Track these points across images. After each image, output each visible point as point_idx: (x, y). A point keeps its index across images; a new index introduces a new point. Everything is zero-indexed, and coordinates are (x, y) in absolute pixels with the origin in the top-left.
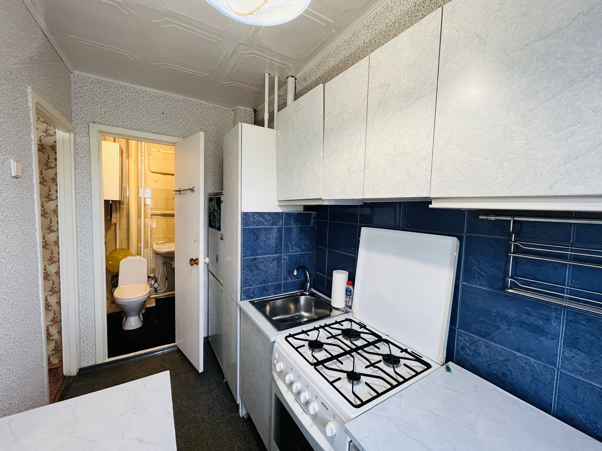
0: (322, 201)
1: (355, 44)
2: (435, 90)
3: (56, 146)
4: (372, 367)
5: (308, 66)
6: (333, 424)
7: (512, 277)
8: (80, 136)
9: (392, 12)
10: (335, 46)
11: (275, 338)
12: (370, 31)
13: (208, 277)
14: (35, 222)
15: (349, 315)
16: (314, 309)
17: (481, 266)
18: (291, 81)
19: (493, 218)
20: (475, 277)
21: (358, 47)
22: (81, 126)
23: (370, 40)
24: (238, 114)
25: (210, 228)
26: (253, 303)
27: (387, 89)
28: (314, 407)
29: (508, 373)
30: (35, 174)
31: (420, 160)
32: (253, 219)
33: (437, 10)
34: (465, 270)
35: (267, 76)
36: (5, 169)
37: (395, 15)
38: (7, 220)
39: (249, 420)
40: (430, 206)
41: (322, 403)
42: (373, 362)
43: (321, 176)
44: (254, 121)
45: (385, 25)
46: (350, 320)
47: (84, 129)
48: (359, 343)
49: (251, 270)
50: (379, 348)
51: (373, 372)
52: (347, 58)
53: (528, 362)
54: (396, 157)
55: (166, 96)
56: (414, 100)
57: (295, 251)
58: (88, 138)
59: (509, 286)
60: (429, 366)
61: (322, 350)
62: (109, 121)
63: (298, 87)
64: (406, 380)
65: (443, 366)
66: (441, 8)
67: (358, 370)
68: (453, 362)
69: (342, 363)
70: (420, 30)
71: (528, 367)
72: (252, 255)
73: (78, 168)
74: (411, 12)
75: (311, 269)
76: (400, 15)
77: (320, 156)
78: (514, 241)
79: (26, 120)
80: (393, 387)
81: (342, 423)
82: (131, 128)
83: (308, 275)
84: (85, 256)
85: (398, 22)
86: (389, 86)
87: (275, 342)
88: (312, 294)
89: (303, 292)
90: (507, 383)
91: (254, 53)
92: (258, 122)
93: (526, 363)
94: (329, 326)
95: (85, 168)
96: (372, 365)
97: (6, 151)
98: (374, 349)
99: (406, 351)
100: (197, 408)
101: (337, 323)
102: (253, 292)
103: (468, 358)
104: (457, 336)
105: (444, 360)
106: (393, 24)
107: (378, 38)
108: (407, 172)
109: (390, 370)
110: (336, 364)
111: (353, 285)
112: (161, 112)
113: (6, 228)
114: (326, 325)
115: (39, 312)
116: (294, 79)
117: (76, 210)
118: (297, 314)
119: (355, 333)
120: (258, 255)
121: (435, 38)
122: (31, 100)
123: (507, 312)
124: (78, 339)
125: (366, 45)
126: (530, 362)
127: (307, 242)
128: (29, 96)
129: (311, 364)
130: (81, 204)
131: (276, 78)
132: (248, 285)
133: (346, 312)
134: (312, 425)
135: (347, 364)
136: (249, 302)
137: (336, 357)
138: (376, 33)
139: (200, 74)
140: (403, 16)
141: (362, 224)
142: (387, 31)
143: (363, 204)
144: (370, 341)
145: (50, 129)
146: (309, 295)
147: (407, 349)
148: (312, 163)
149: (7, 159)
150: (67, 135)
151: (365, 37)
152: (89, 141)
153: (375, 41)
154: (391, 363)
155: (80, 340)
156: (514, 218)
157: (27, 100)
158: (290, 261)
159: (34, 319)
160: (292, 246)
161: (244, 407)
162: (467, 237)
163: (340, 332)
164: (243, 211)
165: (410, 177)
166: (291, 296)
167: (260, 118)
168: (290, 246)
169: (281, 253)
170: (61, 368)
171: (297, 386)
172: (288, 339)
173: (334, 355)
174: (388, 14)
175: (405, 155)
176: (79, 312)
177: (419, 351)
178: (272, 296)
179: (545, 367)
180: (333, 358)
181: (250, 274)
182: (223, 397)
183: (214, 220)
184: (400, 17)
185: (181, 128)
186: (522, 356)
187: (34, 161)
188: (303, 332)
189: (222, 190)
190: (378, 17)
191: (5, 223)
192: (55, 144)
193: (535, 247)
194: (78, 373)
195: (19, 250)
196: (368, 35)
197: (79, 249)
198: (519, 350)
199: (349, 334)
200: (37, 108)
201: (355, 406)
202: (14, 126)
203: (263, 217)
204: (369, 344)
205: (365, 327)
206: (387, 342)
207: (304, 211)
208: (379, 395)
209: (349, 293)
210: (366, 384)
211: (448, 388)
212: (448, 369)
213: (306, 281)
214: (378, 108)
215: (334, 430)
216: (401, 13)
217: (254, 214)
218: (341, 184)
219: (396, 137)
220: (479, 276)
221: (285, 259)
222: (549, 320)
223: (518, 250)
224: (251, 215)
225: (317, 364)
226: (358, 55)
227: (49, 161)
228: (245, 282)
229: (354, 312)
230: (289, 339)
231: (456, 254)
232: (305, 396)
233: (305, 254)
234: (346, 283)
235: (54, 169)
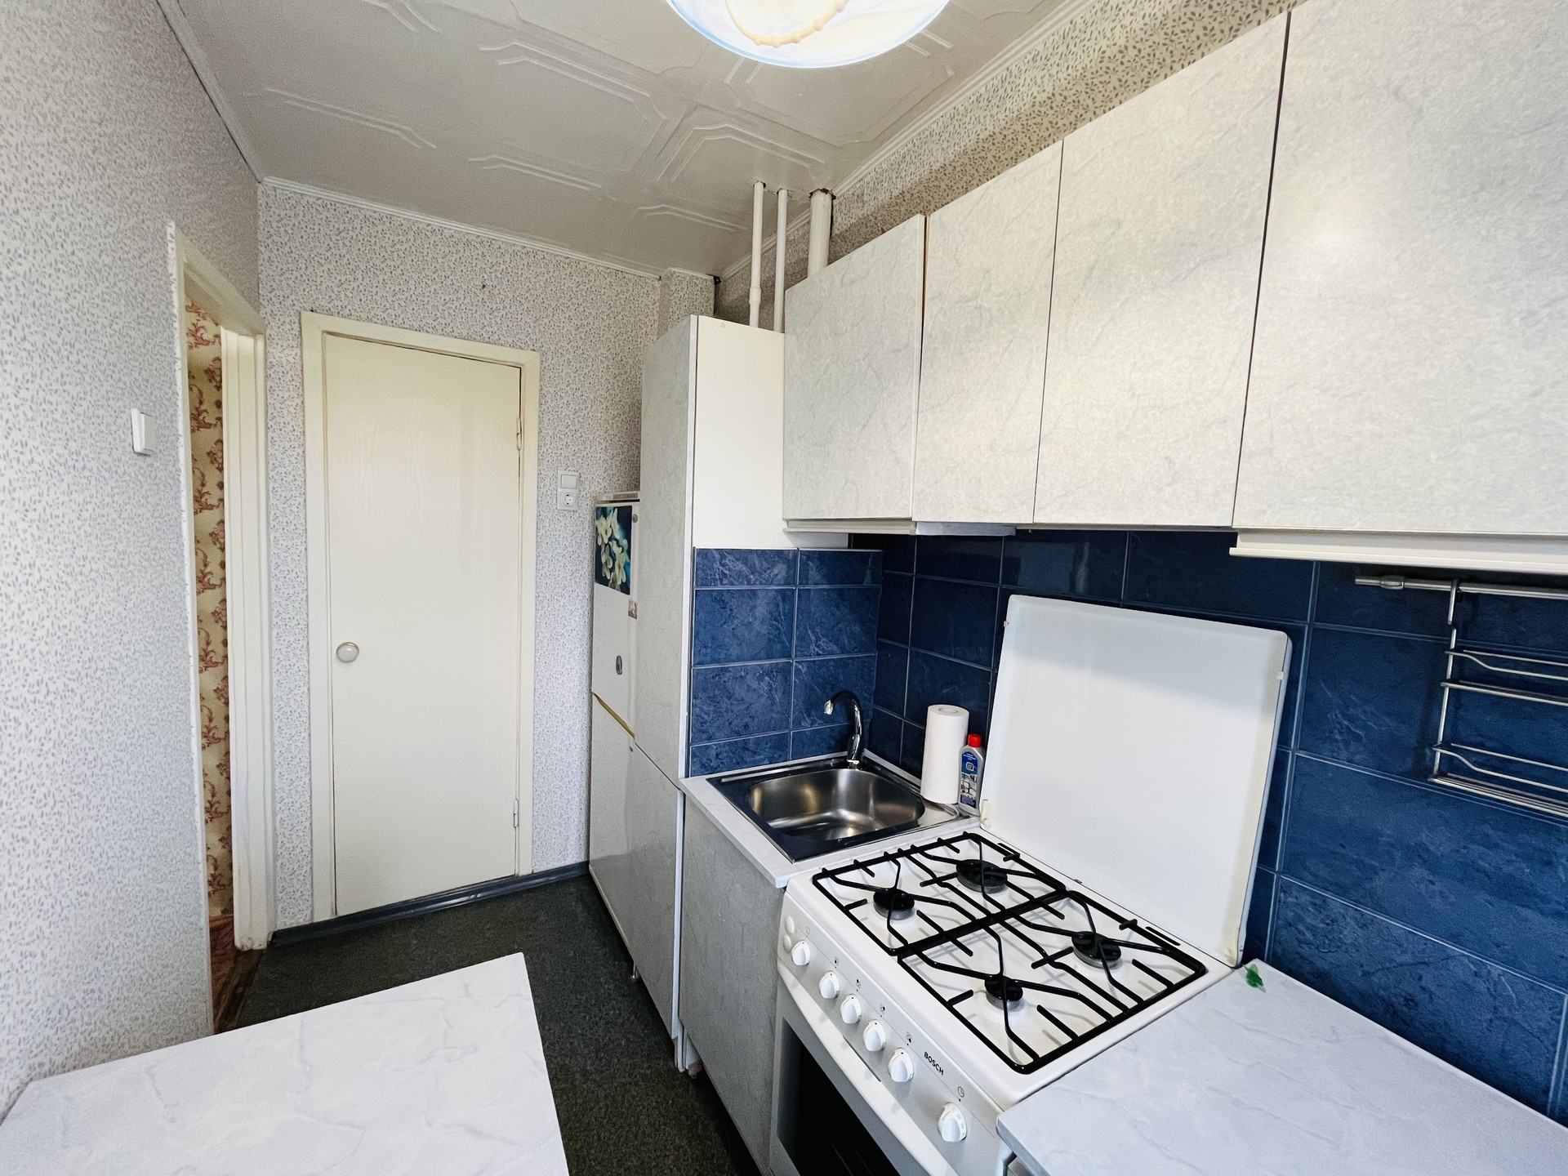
0: (912, 527)
1: (1008, 105)
2: (1258, 237)
3: (220, 369)
4: (1047, 966)
5: (871, 165)
6: (957, 1112)
7: (1445, 745)
8: (279, 347)
9: (1117, 21)
10: (950, 110)
11: (786, 878)
12: (1054, 72)
13: (591, 711)
14: (183, 566)
15: (970, 823)
16: (875, 803)
17: (1352, 711)
18: (821, 202)
19: (1394, 584)
20: (1336, 740)
21: (1015, 115)
22: (282, 319)
23: (1050, 95)
24: (673, 288)
25: (598, 586)
26: (717, 783)
27: (1113, 234)
28: (903, 1064)
29: (1422, 997)
30: (182, 443)
31: (1208, 426)
32: (721, 568)
33: (1273, 22)
34: (1305, 720)
35: (759, 190)
36: (120, 433)
37: (1128, 29)
38: (125, 563)
39: (701, 1080)
40: (1233, 551)
41: (926, 1055)
42: (1050, 952)
43: (912, 460)
44: (712, 307)
45: (1096, 56)
46: (977, 839)
47: (289, 327)
48: (1007, 898)
49: (713, 700)
50: (1061, 916)
51: (1049, 977)
52: (980, 144)
53: (1484, 972)
54: (1134, 415)
55: (491, 241)
56: (1192, 266)
57: (824, 651)
58: (298, 351)
59: (1436, 768)
60: (1199, 970)
61: (910, 914)
62: (349, 307)
63: (839, 220)
64: (1142, 1005)
65: (1237, 971)
66: (1285, 14)
67: (1013, 972)
68: (1262, 959)
69: (970, 953)
70: (1219, 74)
71: (1481, 986)
72: (717, 661)
73: (274, 426)
74: (1174, 21)
75: (865, 699)
76: (1142, 29)
77: (910, 407)
78: (1456, 649)
79: (163, 307)
80: (1112, 1022)
81: (987, 1113)
82: (405, 326)
83: (858, 716)
84: (289, 650)
85: (1135, 47)
86: (1119, 224)
87: (785, 888)
88: (867, 765)
89: (845, 757)
90: (1417, 1024)
91: (733, 131)
92: (729, 310)
93: (1476, 974)
94: (921, 850)
95: (290, 428)
96: (1050, 960)
97: (122, 389)
98: (1045, 917)
99: (1133, 925)
100: (568, 1045)
101: (941, 843)
102: (717, 755)
103: (1305, 950)
104: (1276, 892)
105: (1241, 954)
106: (1121, 52)
107: (1073, 91)
108: (1166, 458)
109: (1098, 976)
110: (950, 953)
111: (983, 746)
112: (479, 283)
113: (123, 583)
114: (914, 849)
115: (190, 792)
116: (828, 197)
117: (268, 535)
118: (828, 814)
119: (995, 874)
120: (734, 661)
121: (1261, 97)
122: (174, 256)
123: (1424, 837)
124: (271, 859)
125: (1037, 107)
126: (1489, 972)
127: (857, 629)
128: (171, 245)
129: (890, 952)
130: (280, 519)
131: (783, 195)
132: (704, 736)
133: (961, 815)
134: (894, 1110)
135: (983, 954)
136: (709, 780)
137: (952, 936)
138: (1069, 78)
139: (583, 184)
140: (1149, 32)
141: (1011, 587)
142: (1100, 72)
143: (1014, 534)
144: (1037, 894)
145: (203, 327)
146: (859, 766)
147: (1135, 921)
148: (885, 425)
149: (125, 407)
150: (248, 342)
151: (1034, 87)
152: (301, 357)
153: (1065, 98)
154: (1098, 957)
155: (275, 860)
156: (1458, 585)
157: (165, 258)
158: (813, 678)
159: (181, 810)
160: (818, 639)
161: (688, 1046)
162: (1314, 631)
163: (952, 869)
164: (699, 545)
165: (1176, 473)
166: (810, 769)
167: (730, 297)
168: (813, 638)
169: (789, 656)
170: (228, 929)
171: (851, 1008)
172: (820, 881)
173: (945, 929)
174: (1107, 25)
175: (1161, 413)
176: (274, 790)
177: (1170, 927)
178: (765, 769)
179: (1532, 987)
180: (943, 937)
181: (712, 708)
182: (632, 1019)
183: (610, 567)
184: (1141, 34)
185: (527, 325)
186: (1464, 955)
187: (180, 412)
188: (857, 865)
189: (637, 487)
190: (1077, 32)
191: (121, 570)
192: (218, 366)
193: (1516, 665)
194: (270, 944)
195: (150, 638)
196: (1046, 83)
197: (274, 633)
198: (1456, 939)
199: (975, 873)
200: (186, 275)
201: (1018, 1069)
202: (139, 324)
203: (745, 561)
204: (1033, 903)
205: (1016, 857)
206: (1083, 900)
207: (849, 547)
208: (1077, 1041)
209: (971, 766)
210: (1041, 1009)
211: (1257, 1031)
212: (1254, 979)
213: (851, 730)
214: (1084, 284)
215: (963, 1127)
216: (1146, 24)
217: (723, 553)
218: (970, 482)
219: (1136, 364)
220: (1346, 737)
221: (798, 671)
222: (1549, 863)
223: (1464, 672)
224: (717, 556)
225: (904, 952)
226: (1013, 136)
227: (203, 407)
228: (697, 728)
229: (983, 817)
230: (822, 882)
231: (1282, 677)
232: (874, 1036)
233: (848, 659)
234: (961, 740)
235: (212, 429)
